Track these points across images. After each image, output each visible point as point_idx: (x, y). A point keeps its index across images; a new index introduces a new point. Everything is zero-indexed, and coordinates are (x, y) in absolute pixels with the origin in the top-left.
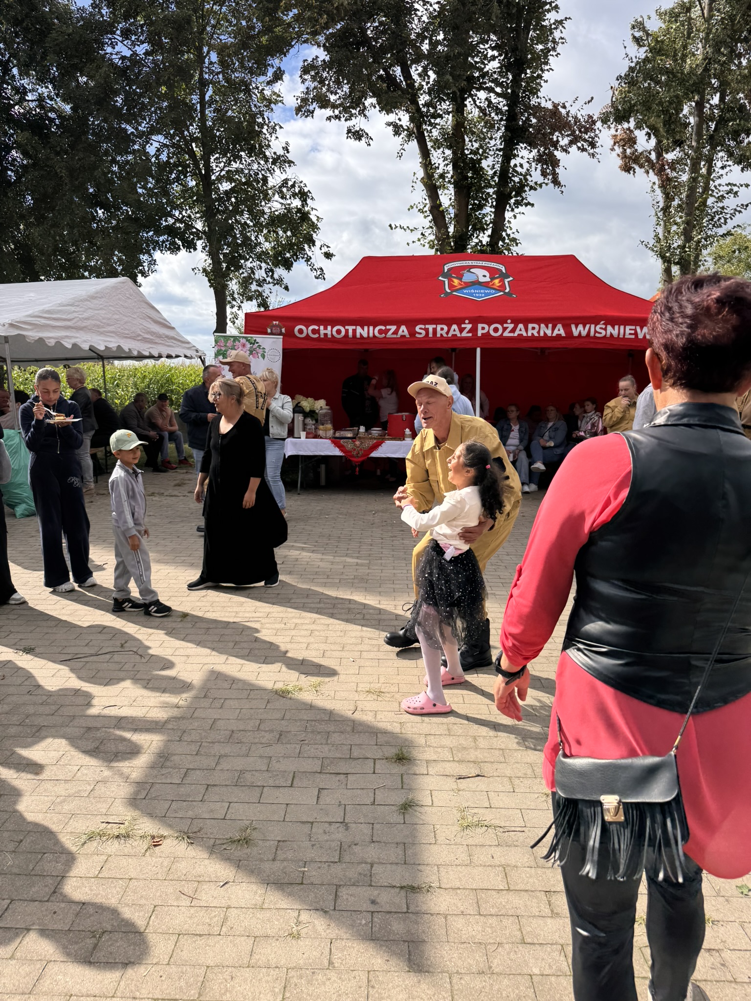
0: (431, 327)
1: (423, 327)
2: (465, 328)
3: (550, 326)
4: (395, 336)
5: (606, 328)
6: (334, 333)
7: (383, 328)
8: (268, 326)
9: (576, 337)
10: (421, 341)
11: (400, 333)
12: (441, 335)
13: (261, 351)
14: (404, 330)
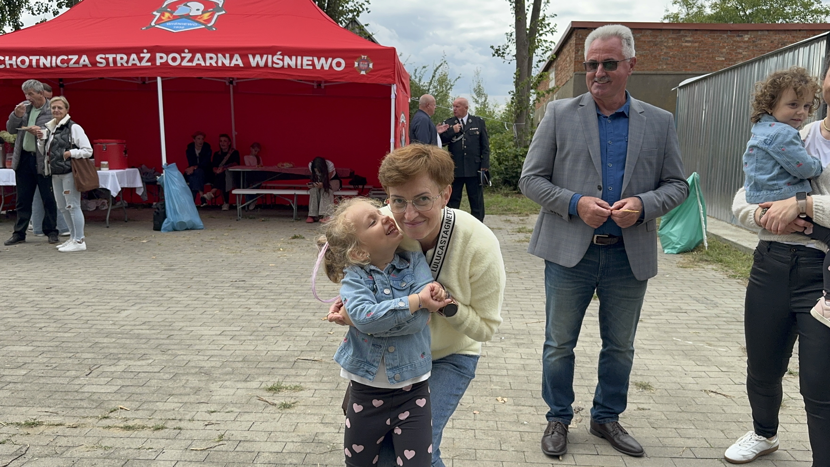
0: (111, 57)
1: (103, 56)
2: (144, 57)
3: (228, 55)
4: (77, 66)
5: (283, 58)
6: (19, 64)
7: (65, 58)
9: (254, 68)
10: (102, 71)
11: (82, 62)
12: (122, 64)
14: (85, 59)
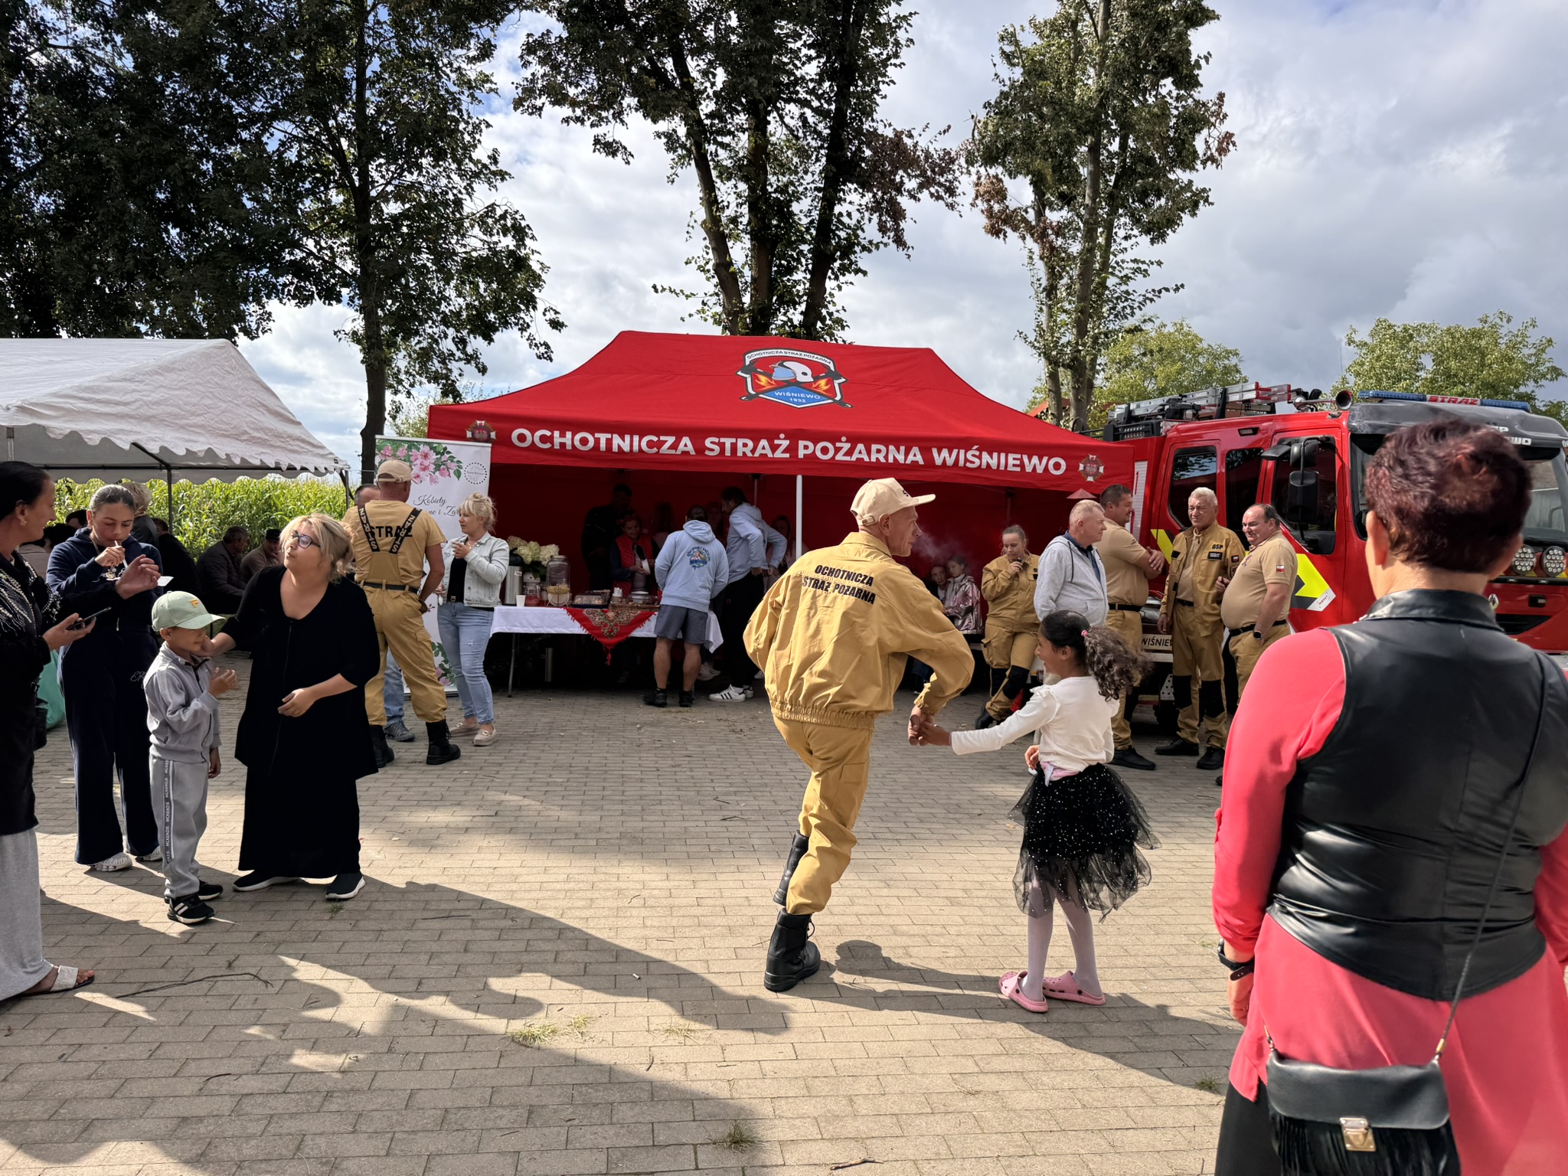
0: (728, 442)
1: (716, 440)
2: (780, 445)
3: (902, 448)
4: (673, 452)
5: (981, 454)
6: (577, 443)
7: (655, 439)
8: (467, 427)
9: (939, 466)
10: (712, 461)
11: (681, 447)
12: (744, 453)
13: (454, 466)
14: (686, 444)
